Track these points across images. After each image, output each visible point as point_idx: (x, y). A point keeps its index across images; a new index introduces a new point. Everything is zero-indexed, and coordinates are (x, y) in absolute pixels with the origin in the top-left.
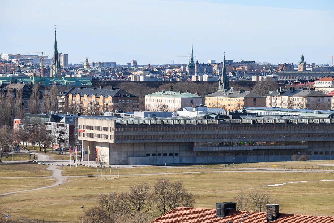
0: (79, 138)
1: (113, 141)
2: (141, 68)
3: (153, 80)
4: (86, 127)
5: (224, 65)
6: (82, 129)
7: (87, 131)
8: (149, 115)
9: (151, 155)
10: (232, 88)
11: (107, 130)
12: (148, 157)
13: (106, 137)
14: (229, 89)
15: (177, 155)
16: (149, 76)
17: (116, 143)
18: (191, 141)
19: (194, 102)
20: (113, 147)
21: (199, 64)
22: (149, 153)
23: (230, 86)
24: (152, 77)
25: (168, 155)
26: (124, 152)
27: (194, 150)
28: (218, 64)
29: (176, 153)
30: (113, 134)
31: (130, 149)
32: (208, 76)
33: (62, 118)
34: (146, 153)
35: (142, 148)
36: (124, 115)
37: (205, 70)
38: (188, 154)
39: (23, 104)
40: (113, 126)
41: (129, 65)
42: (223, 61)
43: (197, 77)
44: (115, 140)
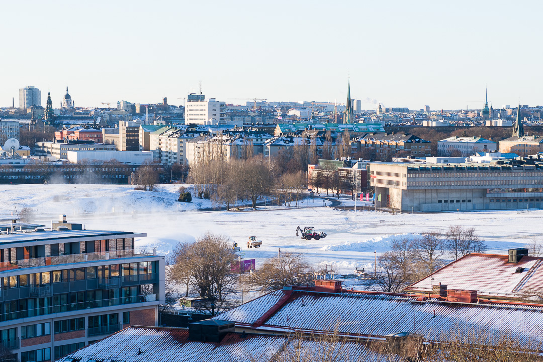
0: (372, 184)
1: (405, 188)
2: (434, 113)
3: (446, 125)
4: (378, 173)
5: (519, 109)
6: (375, 175)
7: (379, 177)
8: (442, 161)
9: (443, 201)
10: (527, 133)
11: (400, 176)
12: (440, 204)
13: (399, 183)
14: (523, 135)
15: (469, 201)
16: (442, 121)
17: (408, 190)
18: (484, 187)
19: (487, 147)
20: (405, 193)
21: (494, 109)
22: (441, 199)
23: (524, 131)
24: (445, 122)
25: (461, 201)
26: (416, 198)
27: (487, 196)
28: (513, 109)
29: (469, 199)
30: (405, 180)
31: (423, 195)
32: (503, 121)
33: (355, 164)
34: (439, 199)
35: (434, 195)
36: (416, 161)
37: (499, 115)
38: (481, 200)
39: (317, 150)
40: (405, 172)
41: (422, 110)
42: (518, 106)
43: (491, 123)
44: (407, 186)
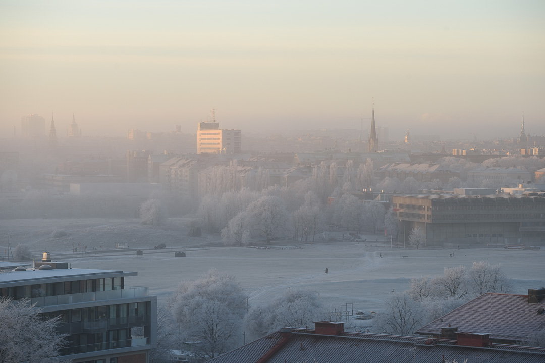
1: (429, 221)
4: (401, 206)
6: (398, 207)
7: (402, 210)
8: (471, 192)
9: (472, 236)
11: (424, 209)
12: (469, 238)
13: (423, 216)
15: (500, 236)
16: (473, 150)
17: (433, 223)
18: (516, 221)
20: (430, 227)
22: (469, 234)
24: (476, 151)
25: (491, 235)
26: (442, 233)
27: (520, 230)
29: (500, 233)
30: (430, 213)
31: (449, 230)
32: (539, 150)
33: (377, 196)
34: (467, 234)
35: (462, 229)
36: (443, 193)
37: (535, 143)
38: (513, 235)
40: (430, 204)
43: (526, 151)
44: (433, 219)
